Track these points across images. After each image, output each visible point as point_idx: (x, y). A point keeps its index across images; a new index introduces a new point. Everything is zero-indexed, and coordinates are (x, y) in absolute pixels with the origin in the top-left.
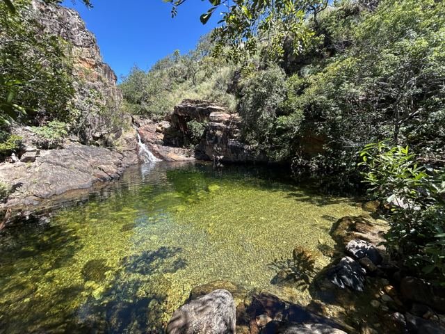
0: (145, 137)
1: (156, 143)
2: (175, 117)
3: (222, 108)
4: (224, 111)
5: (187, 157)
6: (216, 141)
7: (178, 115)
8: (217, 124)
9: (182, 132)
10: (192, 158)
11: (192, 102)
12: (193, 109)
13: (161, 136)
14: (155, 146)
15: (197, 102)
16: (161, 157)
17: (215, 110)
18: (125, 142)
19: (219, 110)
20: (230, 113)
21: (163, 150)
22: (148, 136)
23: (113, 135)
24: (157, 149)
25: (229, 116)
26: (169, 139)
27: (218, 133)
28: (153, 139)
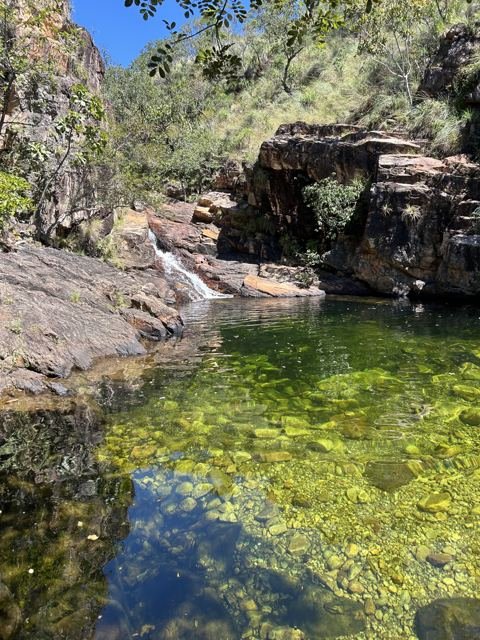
0: (169, 235)
1: (201, 250)
2: (261, 176)
3: (408, 143)
4: (417, 151)
5: (301, 286)
6: (402, 239)
7: (270, 170)
8: (405, 187)
9: (275, 218)
10: (316, 292)
11: (311, 130)
12: (318, 149)
13: (212, 232)
14: (200, 258)
15: (325, 130)
16: (226, 288)
17: (390, 149)
18: (125, 245)
19: (403, 149)
20: (441, 153)
21: (225, 268)
22: (174, 233)
23: (98, 224)
24: (205, 266)
25: (439, 163)
26: (236, 239)
27: (411, 211)
28: (190, 239)
